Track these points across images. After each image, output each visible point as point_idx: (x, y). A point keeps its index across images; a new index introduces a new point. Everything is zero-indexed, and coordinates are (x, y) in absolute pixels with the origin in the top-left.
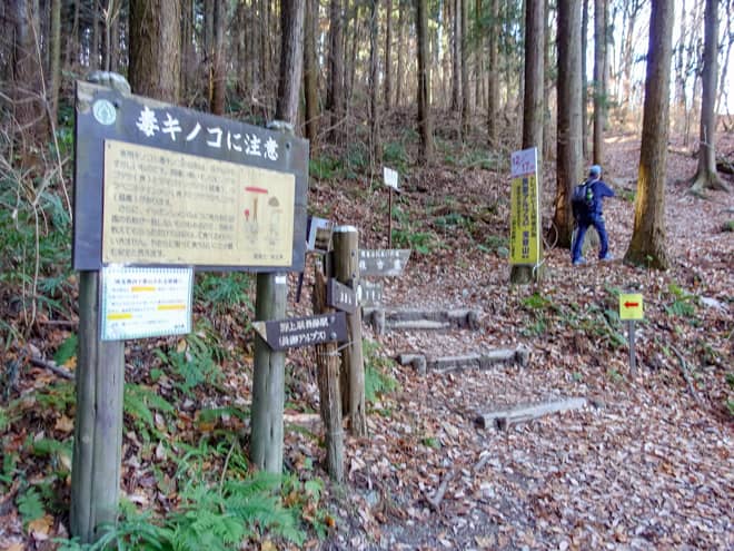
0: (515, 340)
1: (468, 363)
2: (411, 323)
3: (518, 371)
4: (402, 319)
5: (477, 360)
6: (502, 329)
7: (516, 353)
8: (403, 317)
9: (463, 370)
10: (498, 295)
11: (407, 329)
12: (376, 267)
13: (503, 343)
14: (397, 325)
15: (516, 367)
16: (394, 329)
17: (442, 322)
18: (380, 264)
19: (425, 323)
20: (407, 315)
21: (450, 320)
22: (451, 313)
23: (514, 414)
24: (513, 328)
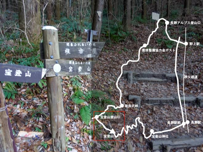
0: (199, 91)
1: (167, 102)
2: (146, 79)
3: (196, 109)
4: (142, 77)
5: (172, 100)
6: (193, 85)
7: (197, 98)
8: (143, 76)
9: (163, 105)
10: (197, 67)
11: (145, 81)
12: (77, 52)
13: (191, 92)
14: (139, 79)
15: (195, 107)
16: (138, 81)
17: (163, 79)
18: (81, 51)
19: (154, 79)
20: (145, 75)
21: (167, 78)
22: (167, 75)
23: (176, 143)
24: (200, 84)
